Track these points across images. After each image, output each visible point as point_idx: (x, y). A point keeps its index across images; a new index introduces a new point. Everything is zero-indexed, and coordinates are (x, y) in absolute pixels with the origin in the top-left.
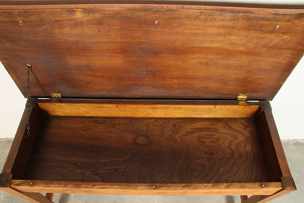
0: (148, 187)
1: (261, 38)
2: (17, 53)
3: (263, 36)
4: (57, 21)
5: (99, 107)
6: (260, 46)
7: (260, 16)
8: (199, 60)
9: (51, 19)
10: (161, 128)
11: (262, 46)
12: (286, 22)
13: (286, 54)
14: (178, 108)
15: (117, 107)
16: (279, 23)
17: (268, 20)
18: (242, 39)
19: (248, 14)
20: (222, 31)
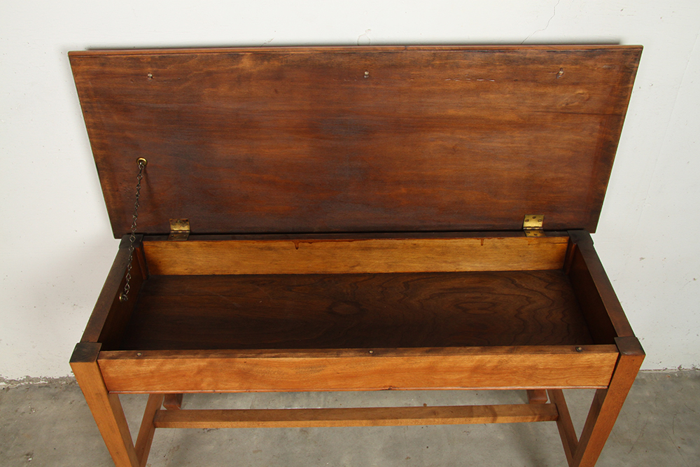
0: (361, 354)
1: (539, 95)
2: (128, 134)
3: (541, 90)
4: (209, 74)
5: (261, 249)
6: (540, 110)
7: (528, 56)
8: (440, 143)
9: (202, 70)
10: (380, 289)
11: (543, 110)
12: (572, 65)
13: (591, 125)
14: (412, 248)
15: (297, 249)
16: (561, 66)
17: (542, 63)
18: (508, 99)
19: (508, 54)
20: (472, 85)
